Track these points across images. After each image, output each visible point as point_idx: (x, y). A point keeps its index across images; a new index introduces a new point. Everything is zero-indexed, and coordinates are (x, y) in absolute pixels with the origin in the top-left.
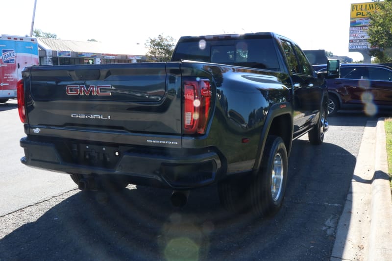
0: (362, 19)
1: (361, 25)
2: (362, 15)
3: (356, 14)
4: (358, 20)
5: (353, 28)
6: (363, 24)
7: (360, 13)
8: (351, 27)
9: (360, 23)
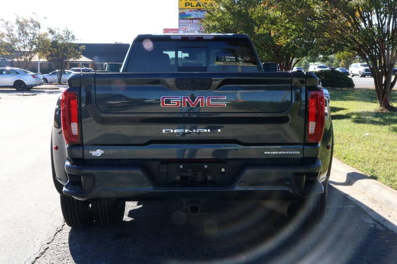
0: (191, 11)
1: (191, 17)
2: (192, 6)
3: (185, 5)
4: (187, 12)
5: (182, 21)
6: (193, 17)
7: (189, 3)
8: (179, 19)
9: (190, 15)
